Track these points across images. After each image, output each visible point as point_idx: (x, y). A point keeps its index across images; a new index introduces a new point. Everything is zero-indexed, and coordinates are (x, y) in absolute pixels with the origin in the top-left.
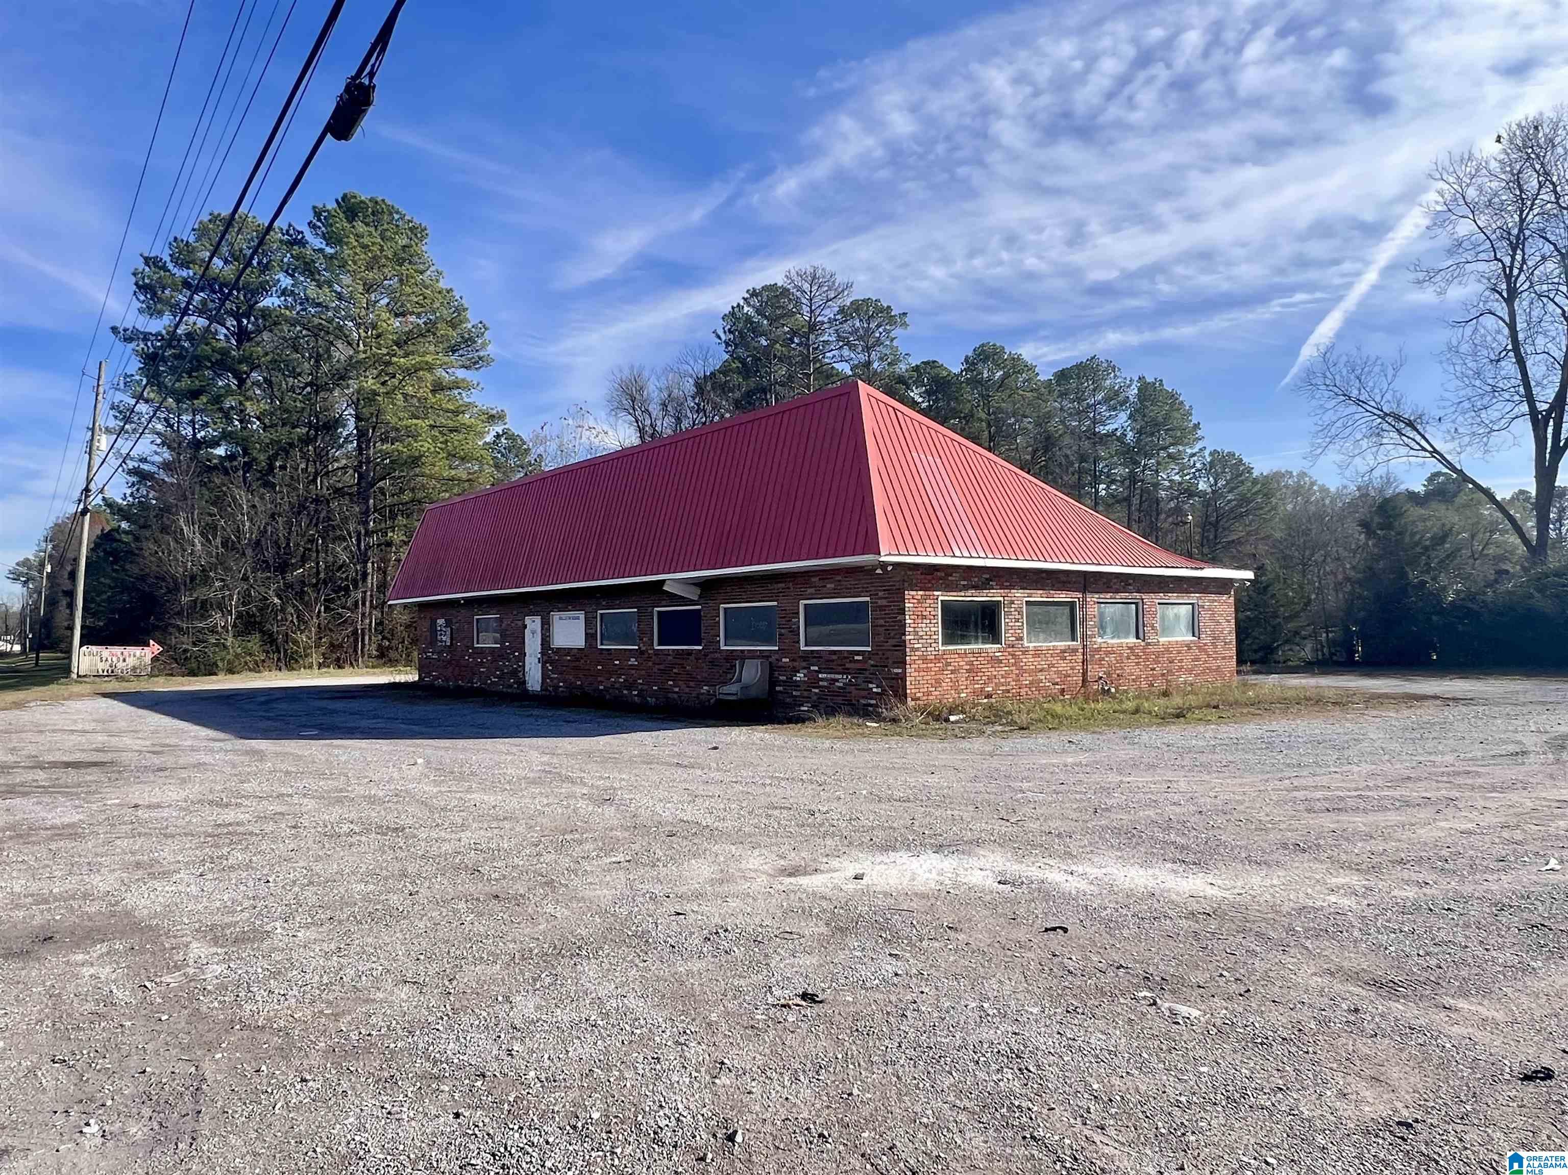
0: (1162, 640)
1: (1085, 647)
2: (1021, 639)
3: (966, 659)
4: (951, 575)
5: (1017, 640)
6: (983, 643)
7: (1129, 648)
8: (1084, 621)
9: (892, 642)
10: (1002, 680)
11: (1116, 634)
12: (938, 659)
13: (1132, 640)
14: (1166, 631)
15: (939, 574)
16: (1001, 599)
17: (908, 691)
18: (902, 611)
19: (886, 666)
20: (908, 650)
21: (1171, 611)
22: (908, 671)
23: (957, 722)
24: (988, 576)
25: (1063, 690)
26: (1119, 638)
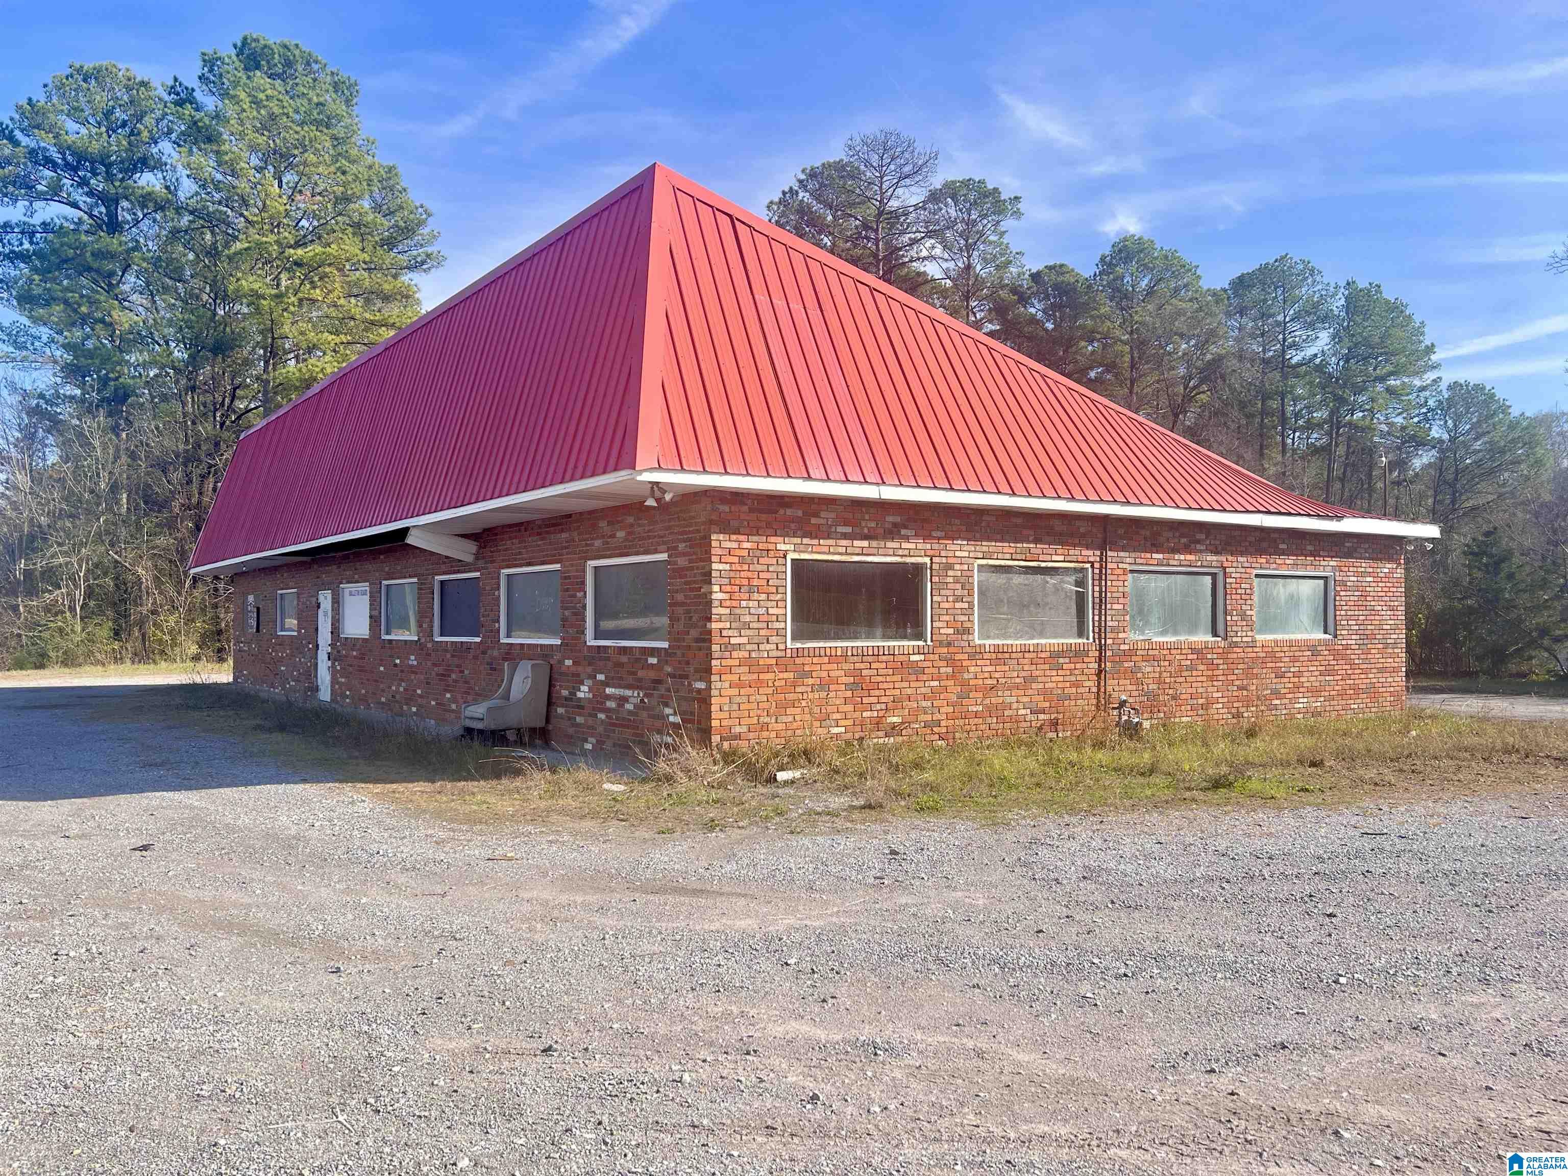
0: (1259, 637)
1: (1101, 649)
2: (968, 631)
3: (846, 666)
4: (816, 515)
5: (957, 632)
6: (885, 637)
7: (1193, 650)
8: (1102, 602)
9: (694, 633)
10: (924, 704)
11: (1171, 623)
12: (782, 663)
13: (1203, 637)
14: (1269, 622)
15: (789, 512)
16: (927, 560)
17: (715, 723)
18: (707, 577)
19: (686, 677)
20: (715, 648)
21: (1282, 589)
22: (716, 685)
23: (786, 783)
24: (897, 519)
25: (1054, 724)
26: (1176, 633)
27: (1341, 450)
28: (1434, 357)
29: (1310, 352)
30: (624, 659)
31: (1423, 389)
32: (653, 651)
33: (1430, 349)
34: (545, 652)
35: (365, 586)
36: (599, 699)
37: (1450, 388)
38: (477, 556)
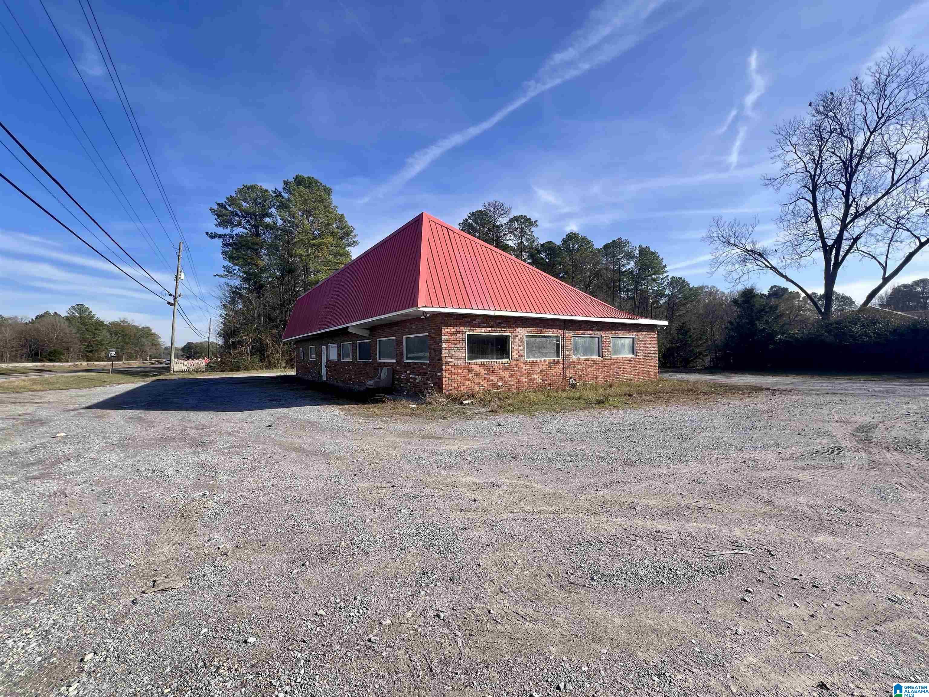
0: (613, 357)
1: (564, 361)
2: (523, 356)
3: (485, 368)
4: (475, 320)
5: (519, 356)
6: (497, 358)
7: (592, 361)
8: (564, 347)
9: (437, 358)
10: (509, 379)
11: (585, 353)
12: (465, 367)
13: (595, 357)
14: (616, 352)
15: (466, 319)
16: (510, 334)
17: (444, 386)
18: (441, 340)
19: (435, 372)
20: (443, 362)
21: (620, 342)
22: (444, 374)
23: (466, 404)
24: (500, 321)
25: (550, 384)
26: (587, 356)
27: (638, 298)
28: (666, 269)
29: (628, 268)
30: (416, 366)
31: (663, 279)
32: (424, 364)
33: (665, 266)
34: (391, 364)
35: (336, 345)
36: (408, 379)
37: (671, 278)
38: (370, 335)
